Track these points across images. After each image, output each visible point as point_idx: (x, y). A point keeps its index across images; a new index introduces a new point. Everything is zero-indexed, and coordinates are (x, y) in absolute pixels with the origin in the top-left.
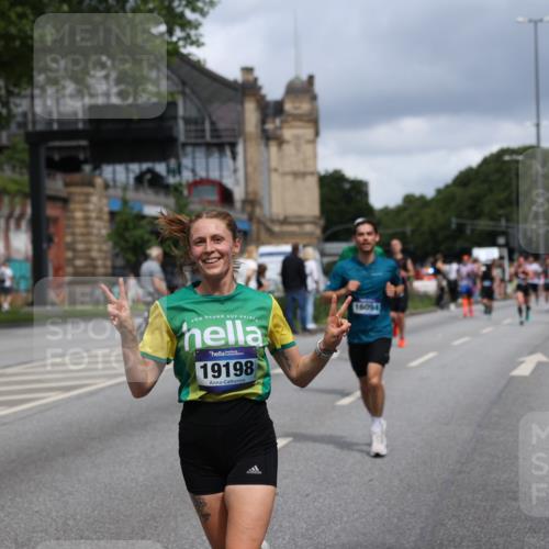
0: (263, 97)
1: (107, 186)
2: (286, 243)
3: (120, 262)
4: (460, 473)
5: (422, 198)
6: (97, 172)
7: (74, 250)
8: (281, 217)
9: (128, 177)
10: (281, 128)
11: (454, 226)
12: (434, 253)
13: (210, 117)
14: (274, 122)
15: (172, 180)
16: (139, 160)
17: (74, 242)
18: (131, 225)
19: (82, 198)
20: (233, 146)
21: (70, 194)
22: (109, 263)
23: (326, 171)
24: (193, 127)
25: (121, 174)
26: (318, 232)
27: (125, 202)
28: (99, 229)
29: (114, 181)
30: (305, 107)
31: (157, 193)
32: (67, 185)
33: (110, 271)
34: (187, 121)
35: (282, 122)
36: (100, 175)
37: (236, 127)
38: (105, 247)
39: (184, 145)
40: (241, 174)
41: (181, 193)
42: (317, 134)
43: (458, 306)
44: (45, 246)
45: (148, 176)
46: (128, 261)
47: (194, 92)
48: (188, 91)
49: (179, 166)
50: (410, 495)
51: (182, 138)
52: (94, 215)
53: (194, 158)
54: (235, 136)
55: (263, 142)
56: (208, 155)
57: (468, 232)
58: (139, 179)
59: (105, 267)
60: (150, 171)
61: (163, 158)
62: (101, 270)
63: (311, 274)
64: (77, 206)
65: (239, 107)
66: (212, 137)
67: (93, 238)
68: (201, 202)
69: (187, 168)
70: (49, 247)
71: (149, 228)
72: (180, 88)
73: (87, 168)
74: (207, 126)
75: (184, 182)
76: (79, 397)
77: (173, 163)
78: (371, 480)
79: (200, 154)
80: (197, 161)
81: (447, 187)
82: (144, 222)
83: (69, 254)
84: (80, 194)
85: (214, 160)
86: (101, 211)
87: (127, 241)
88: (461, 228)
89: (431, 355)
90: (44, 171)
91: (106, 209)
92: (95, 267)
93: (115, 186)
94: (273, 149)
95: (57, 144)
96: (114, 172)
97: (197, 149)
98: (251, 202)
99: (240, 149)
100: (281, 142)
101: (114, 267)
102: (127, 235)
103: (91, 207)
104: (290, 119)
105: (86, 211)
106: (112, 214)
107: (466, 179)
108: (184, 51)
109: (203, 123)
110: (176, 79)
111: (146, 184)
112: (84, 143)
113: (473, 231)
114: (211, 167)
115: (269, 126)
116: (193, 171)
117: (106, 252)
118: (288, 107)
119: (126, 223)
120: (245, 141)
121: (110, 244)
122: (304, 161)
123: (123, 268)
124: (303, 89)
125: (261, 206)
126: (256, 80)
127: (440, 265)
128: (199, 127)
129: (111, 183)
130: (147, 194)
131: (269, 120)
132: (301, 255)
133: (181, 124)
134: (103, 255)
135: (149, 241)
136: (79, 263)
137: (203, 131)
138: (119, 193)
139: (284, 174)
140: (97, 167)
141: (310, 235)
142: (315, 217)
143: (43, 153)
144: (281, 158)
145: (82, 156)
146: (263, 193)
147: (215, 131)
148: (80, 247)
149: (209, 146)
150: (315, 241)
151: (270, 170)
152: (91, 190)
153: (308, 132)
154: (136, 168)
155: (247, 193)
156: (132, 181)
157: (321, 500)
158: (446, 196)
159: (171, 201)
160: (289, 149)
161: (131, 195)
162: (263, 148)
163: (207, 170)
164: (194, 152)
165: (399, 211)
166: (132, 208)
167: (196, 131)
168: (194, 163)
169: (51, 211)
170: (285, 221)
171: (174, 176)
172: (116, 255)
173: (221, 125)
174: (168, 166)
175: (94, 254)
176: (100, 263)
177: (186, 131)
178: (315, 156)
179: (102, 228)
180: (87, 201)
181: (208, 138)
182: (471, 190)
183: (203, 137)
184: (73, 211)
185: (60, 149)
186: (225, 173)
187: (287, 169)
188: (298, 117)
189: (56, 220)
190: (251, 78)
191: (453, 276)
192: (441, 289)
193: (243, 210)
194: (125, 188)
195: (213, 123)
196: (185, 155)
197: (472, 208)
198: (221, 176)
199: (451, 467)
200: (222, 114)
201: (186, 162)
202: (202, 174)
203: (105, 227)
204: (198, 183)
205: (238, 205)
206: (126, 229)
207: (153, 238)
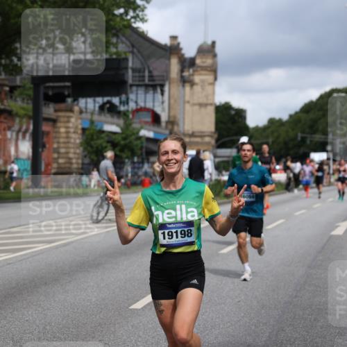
0: (183, 55)
1: (81, 112)
2: (193, 149)
3: (87, 161)
4: (296, 296)
5: (280, 120)
6: (76, 103)
7: (59, 153)
8: (190, 132)
9: (95, 106)
10: (193, 75)
11: (299, 139)
12: (285, 156)
13: (149, 67)
14: (189, 71)
15: (122, 108)
16: (103, 95)
17: (59, 148)
18: (95, 137)
19: (66, 119)
20: (162, 86)
21: (58, 117)
22: (80, 161)
23: (220, 103)
24: (137, 74)
25: (90, 104)
26: (213, 142)
27: (92, 122)
28: (75, 139)
29: (86, 108)
30: (209, 61)
31: (112, 116)
32: (56, 111)
33: (80, 166)
34: (134, 70)
35: (194, 71)
36: (77, 105)
37: (165, 74)
38: (78, 151)
39: (131, 86)
40: (166, 104)
41: (128, 116)
42: (216, 79)
43: (299, 190)
44: (40, 150)
45: (108, 106)
46: (92, 160)
47: (139, 52)
48: (135, 50)
49: (128, 99)
50: (263, 311)
51: (130, 81)
52: (72, 130)
53: (137, 94)
54: (164, 80)
55: (181, 84)
56: (146, 93)
57: (308, 142)
58: (102, 108)
59: (77, 163)
60: (109, 102)
61: (118, 94)
62: (75, 166)
63: (207, 169)
64: (62, 125)
65: (167, 62)
66: (149, 81)
67: (71, 145)
68: (140, 122)
69: (132, 100)
70: (43, 151)
71: (106, 139)
72: (131, 49)
73: (69, 100)
74: (147, 74)
75: (130, 109)
76: (57, 247)
77: (124, 97)
78: (239, 302)
79: (141, 91)
80: (139, 96)
81: (296, 113)
82: (103, 135)
83: (56, 155)
84: (64, 117)
85: (150, 96)
86: (76, 127)
87: (92, 147)
88: (303, 140)
89: (281, 221)
90: (42, 102)
91: (80, 127)
92: (71, 163)
93: (86, 112)
94: (188, 88)
95: (51, 84)
96: (86, 103)
97: (139, 88)
98: (172, 122)
99: (166, 88)
100: (192, 84)
101: (83, 164)
102: (92, 143)
103: (71, 125)
104: (199, 69)
105: (67, 127)
106: (84, 130)
107: (308, 108)
108: (135, 25)
109: (144, 72)
110: (128, 43)
111: (106, 111)
112: (68, 84)
113: (311, 141)
114: (147, 100)
115: (186, 74)
116: (136, 102)
117: (78, 154)
118: (198, 61)
119: (92, 136)
120: (170, 84)
121: (81, 149)
122: (207, 97)
123: (89, 164)
124: (208, 50)
125: (178, 125)
126: (179, 44)
127: (289, 163)
128: (141, 74)
129: (84, 110)
130: (106, 117)
131: (186, 70)
132: (202, 157)
133: (130, 72)
134: (76, 156)
135: (106, 147)
136: (61, 161)
137: (144, 76)
138: (89, 116)
139: (194, 105)
140: (76, 99)
141: (208, 143)
142: (212, 132)
143: (42, 91)
144: (192, 94)
145: (66, 93)
146: (179, 117)
147: (151, 77)
148: (62, 150)
149: (147, 86)
150: (211, 148)
151: (185, 102)
152: (71, 114)
153: (210, 78)
154: (100, 100)
155: (169, 117)
156: (97, 109)
157: (207, 314)
158: (295, 119)
159: (121, 122)
160: (197, 88)
161: (96, 118)
162: (181, 87)
163: (145, 102)
164: (137, 90)
165: (265, 128)
166: (96, 126)
167: (140, 77)
168: (137, 97)
169: (45, 127)
170: (193, 135)
171: (124, 105)
172: (85, 156)
173: (155, 73)
174: (120, 99)
175: (71, 155)
176: (74, 161)
177: (133, 77)
178: (214, 93)
179: (77, 139)
180: (68, 122)
181: (147, 81)
182: (312, 115)
183: (144, 81)
184: (59, 128)
185: (53, 88)
186: (156, 104)
187: (196, 102)
188: (204, 68)
189: (48, 133)
190: (175, 43)
191: (297, 171)
192: (289, 179)
193: (166, 127)
194: (92, 114)
195: (150, 72)
196: (132, 92)
197: (311, 127)
198: (154, 106)
199: (290, 294)
200: (156, 66)
201: (132, 96)
202: (142, 104)
203: (79, 138)
204: (139, 110)
205: (163, 124)
206: (92, 139)
207: (109, 145)
